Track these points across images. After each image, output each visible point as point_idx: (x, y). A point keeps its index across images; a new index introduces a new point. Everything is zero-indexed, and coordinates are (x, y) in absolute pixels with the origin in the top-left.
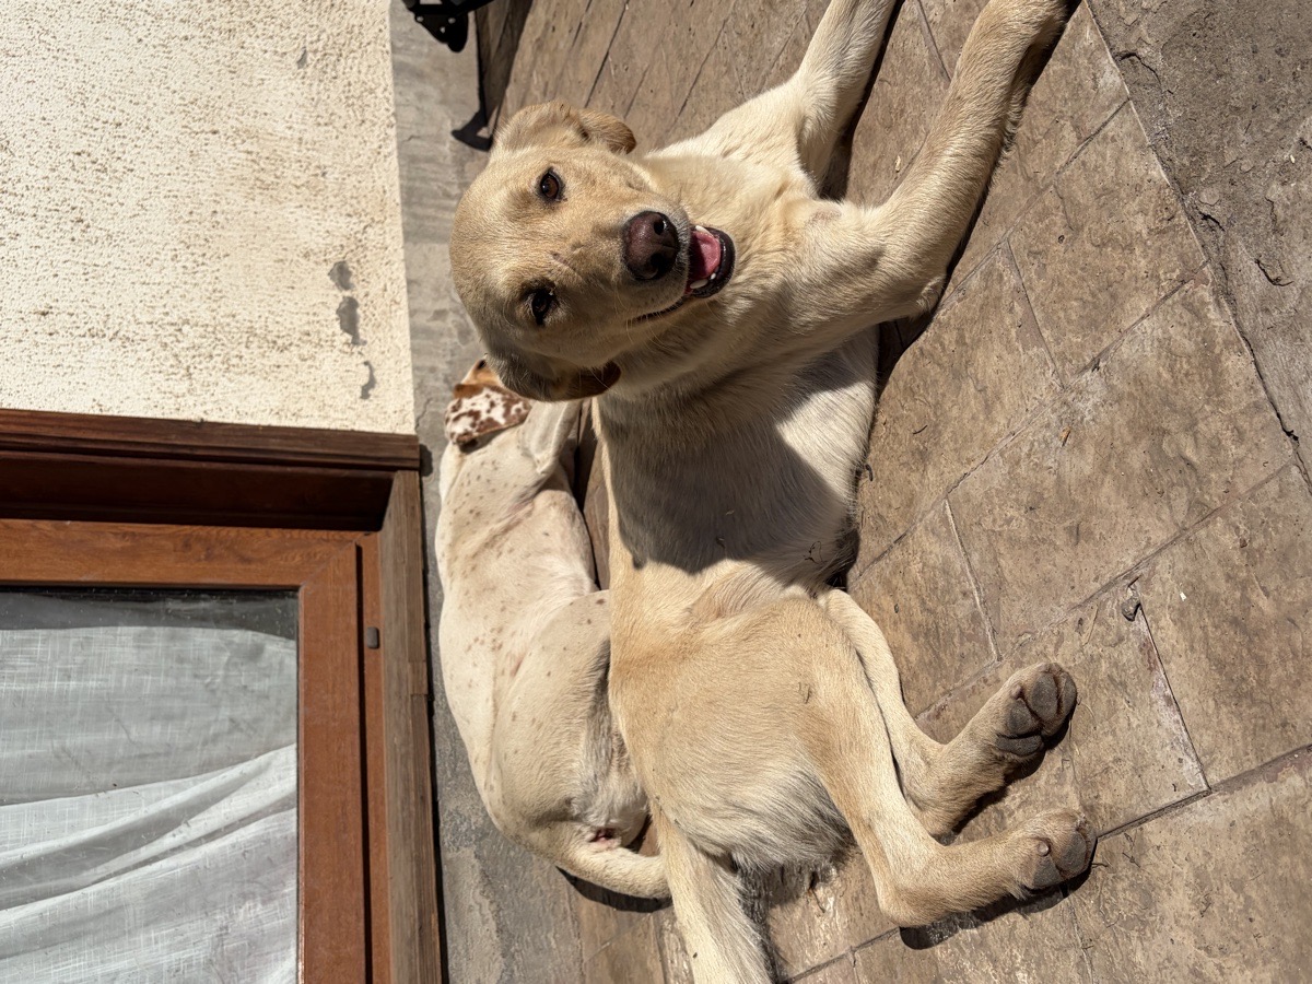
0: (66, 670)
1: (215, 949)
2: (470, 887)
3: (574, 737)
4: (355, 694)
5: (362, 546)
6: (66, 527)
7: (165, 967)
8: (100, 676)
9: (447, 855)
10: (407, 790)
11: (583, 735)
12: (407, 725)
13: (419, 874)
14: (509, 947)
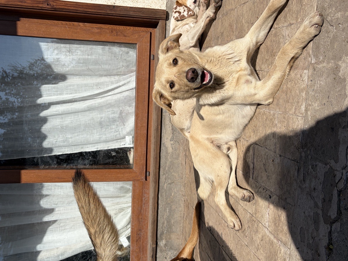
0: (88, 54)
1: (120, 115)
2: (167, 121)
3: (187, 120)
4: (148, 72)
5: (152, 32)
6: (85, 25)
8: (95, 56)
9: (163, 114)
11: (188, 120)
13: (158, 118)
14: (173, 132)
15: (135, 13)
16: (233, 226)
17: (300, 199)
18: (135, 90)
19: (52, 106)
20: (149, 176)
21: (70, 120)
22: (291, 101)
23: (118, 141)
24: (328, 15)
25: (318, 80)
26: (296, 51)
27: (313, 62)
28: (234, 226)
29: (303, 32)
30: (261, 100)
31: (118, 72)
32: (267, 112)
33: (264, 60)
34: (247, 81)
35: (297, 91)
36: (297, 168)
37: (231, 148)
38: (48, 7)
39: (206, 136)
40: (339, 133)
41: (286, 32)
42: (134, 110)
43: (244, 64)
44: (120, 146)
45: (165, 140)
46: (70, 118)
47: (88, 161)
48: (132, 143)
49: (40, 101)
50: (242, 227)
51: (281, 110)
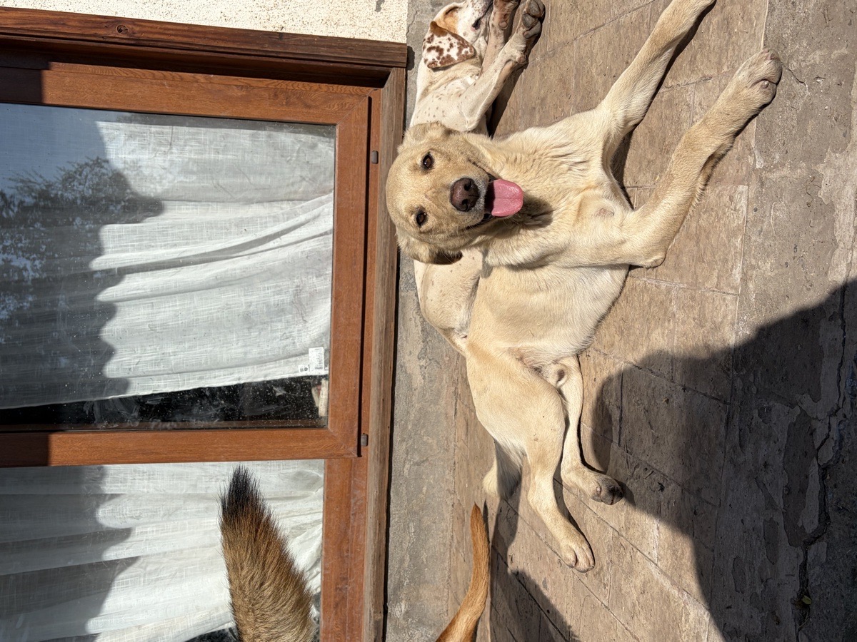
0: (217, 149)
1: (294, 297)
2: (411, 309)
3: (459, 306)
4: (364, 192)
5: (372, 97)
6: (211, 78)
7: (272, 303)
8: (234, 153)
9: (402, 294)
10: (385, 262)
11: (463, 306)
12: (387, 227)
13: (387, 304)
14: (426, 338)
15: (333, 50)
16: (574, 560)
17: (733, 490)
18: (331, 235)
19: (127, 276)
20: (367, 445)
21: (173, 311)
22: (708, 258)
23: (290, 362)
24: (791, 57)
25: (771, 208)
26: (719, 142)
27: (758, 167)
28: (577, 561)
29: (735, 97)
30: (636, 256)
31: (290, 193)
32: (652, 284)
33: (644, 163)
34: (603, 212)
35: (721, 234)
36: (725, 416)
37: (566, 372)
38: (120, 35)
39: (505, 345)
40: (821, 331)
41: (694, 96)
42: (330, 286)
43: (596, 172)
44: (296, 372)
45: (406, 357)
46: (172, 306)
47: (217, 411)
48: (323, 365)
49: (98, 264)
50: (594, 564)
51: (685, 281)
